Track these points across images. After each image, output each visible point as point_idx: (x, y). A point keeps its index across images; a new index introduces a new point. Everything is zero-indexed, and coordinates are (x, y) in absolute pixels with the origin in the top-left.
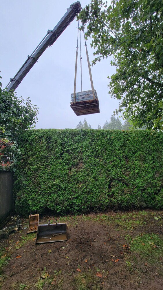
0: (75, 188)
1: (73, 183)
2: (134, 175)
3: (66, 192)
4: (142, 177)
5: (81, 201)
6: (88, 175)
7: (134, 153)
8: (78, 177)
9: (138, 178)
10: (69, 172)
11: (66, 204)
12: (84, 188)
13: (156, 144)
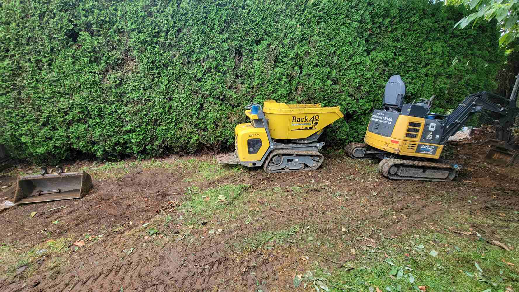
0: (124, 112)
1: (116, 104)
2: (251, 90)
3: (105, 121)
4: (267, 95)
5: (141, 137)
6: (150, 87)
7: (258, 42)
8: (127, 92)
9: (258, 97)
10: (101, 80)
11: (110, 142)
12: (143, 114)
13: (309, 23)
